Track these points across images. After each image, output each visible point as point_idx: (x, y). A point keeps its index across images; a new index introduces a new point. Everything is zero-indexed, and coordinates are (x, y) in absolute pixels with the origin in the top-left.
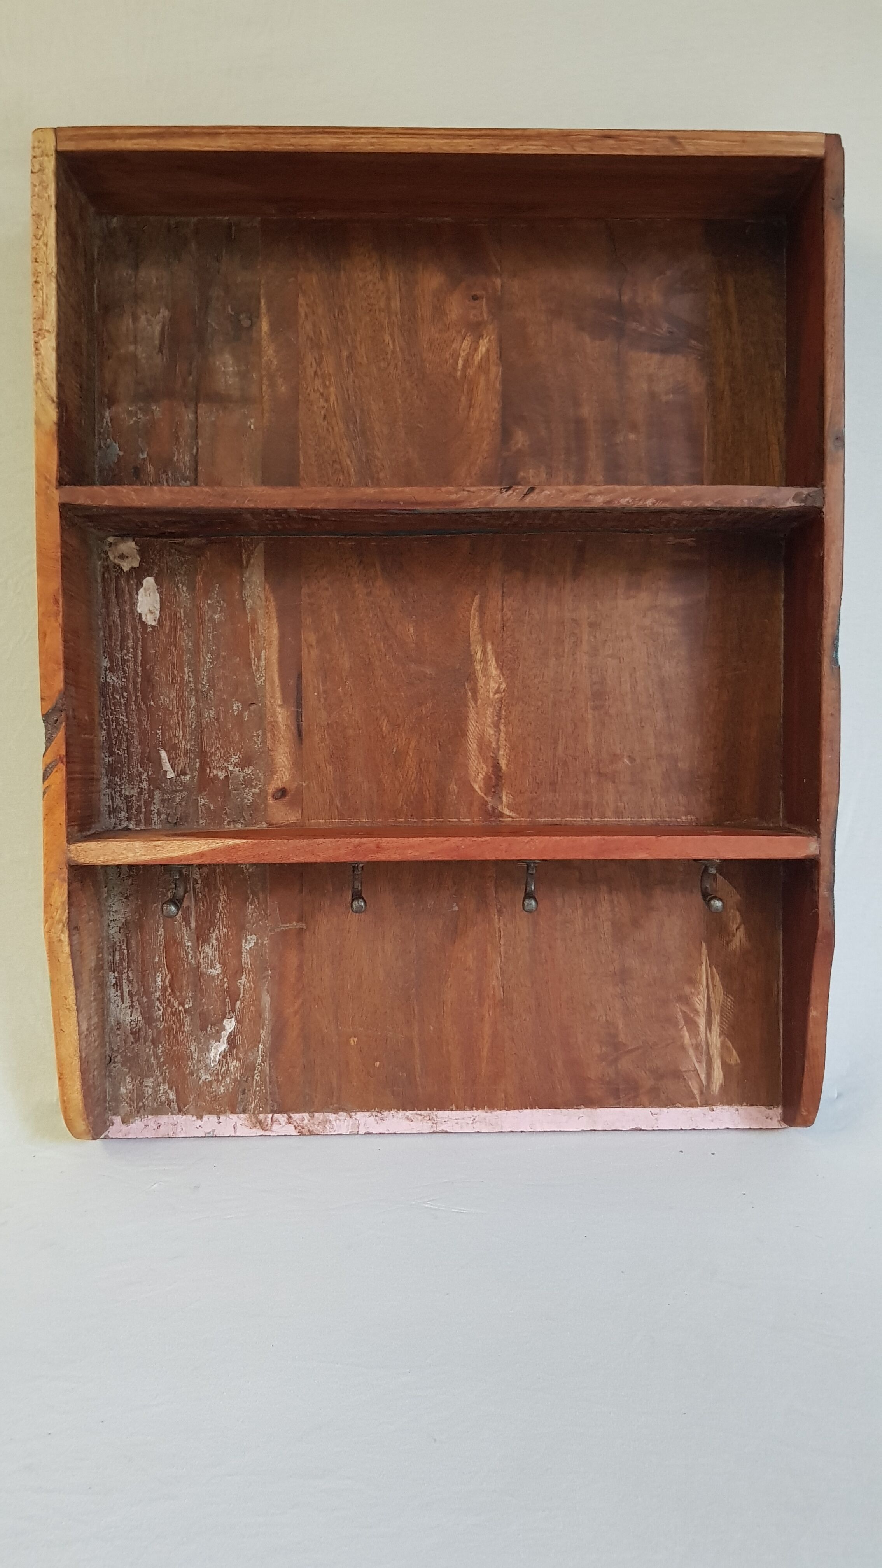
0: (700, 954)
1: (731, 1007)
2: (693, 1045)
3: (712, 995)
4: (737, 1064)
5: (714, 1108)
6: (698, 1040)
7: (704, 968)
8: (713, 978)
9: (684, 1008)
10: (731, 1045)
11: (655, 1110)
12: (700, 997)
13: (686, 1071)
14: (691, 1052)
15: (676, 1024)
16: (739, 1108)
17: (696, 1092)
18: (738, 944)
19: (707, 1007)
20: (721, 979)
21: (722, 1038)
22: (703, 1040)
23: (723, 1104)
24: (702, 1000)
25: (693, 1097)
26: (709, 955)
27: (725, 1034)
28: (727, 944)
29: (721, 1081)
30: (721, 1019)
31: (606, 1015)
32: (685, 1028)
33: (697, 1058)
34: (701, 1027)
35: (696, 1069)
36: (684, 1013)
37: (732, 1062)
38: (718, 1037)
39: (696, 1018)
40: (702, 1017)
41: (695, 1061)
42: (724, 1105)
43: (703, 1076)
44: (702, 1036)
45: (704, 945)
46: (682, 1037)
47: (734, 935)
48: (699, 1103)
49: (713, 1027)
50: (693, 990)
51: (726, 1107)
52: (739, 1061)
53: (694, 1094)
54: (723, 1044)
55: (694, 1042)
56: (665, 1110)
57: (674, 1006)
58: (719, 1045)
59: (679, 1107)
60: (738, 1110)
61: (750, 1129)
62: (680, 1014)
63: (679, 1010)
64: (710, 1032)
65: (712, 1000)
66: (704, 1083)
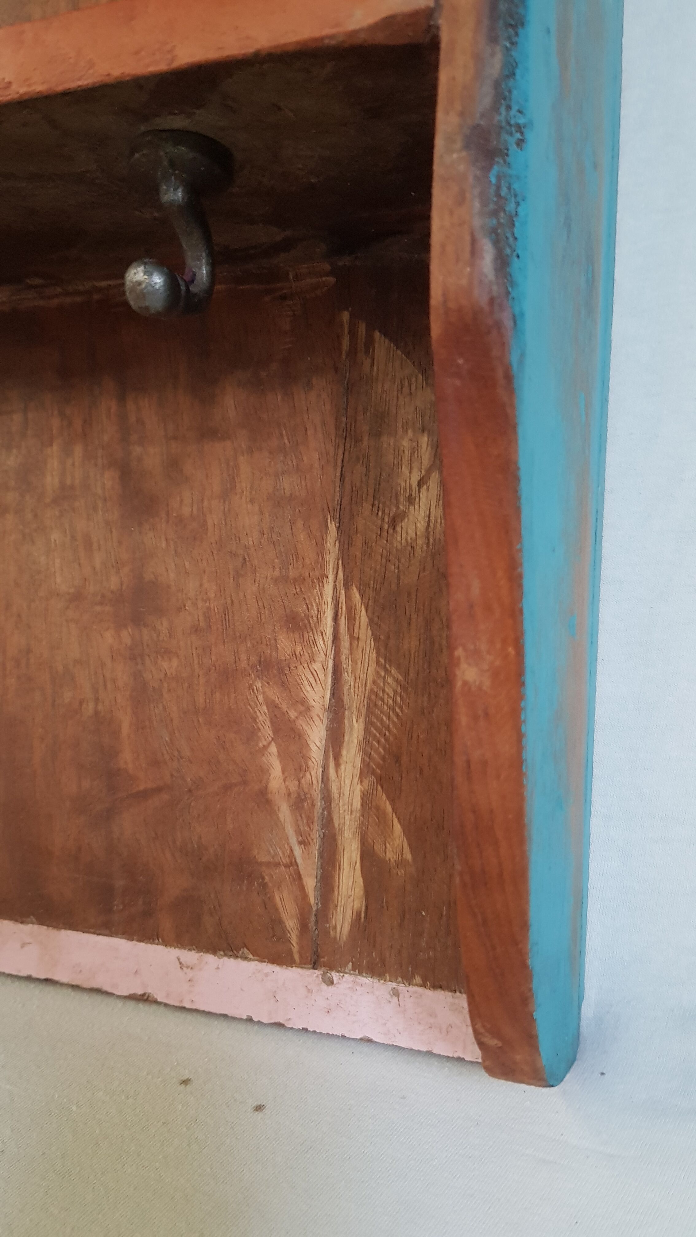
0: (321, 551)
1: (394, 701)
2: (289, 795)
3: (346, 663)
4: (401, 863)
5: (335, 976)
6: (303, 781)
7: (328, 589)
8: (351, 617)
9: (275, 694)
10: (389, 809)
11: (190, 956)
12: (317, 666)
13: (268, 864)
14: (285, 812)
15: (252, 734)
16: (402, 988)
17: (291, 924)
18: (421, 526)
19: (333, 695)
20: (371, 621)
21: (366, 782)
22: (317, 786)
23: (359, 969)
24: (322, 677)
25: (283, 937)
26: (345, 555)
27: (373, 773)
28: (394, 523)
29: (357, 905)
30: (366, 729)
31: (97, 700)
32: (273, 749)
33: (299, 833)
34: (314, 748)
35: (293, 864)
36: (272, 706)
37: (391, 856)
38: (356, 779)
39: (301, 723)
40: (318, 722)
41: (293, 840)
42: (360, 973)
43: (310, 883)
44: (316, 772)
45: (332, 527)
46: (264, 771)
47: (411, 500)
48: (296, 957)
49: (344, 752)
50: (299, 649)
51: (366, 981)
52: (408, 856)
53: (284, 929)
54: (367, 800)
55: (293, 786)
56: (210, 959)
57: (250, 687)
58: (357, 803)
59: (246, 958)
60: (396, 993)
61: (430, 1053)
62: (265, 708)
63: (261, 698)
64: (338, 765)
65: (347, 677)
66: (312, 901)
